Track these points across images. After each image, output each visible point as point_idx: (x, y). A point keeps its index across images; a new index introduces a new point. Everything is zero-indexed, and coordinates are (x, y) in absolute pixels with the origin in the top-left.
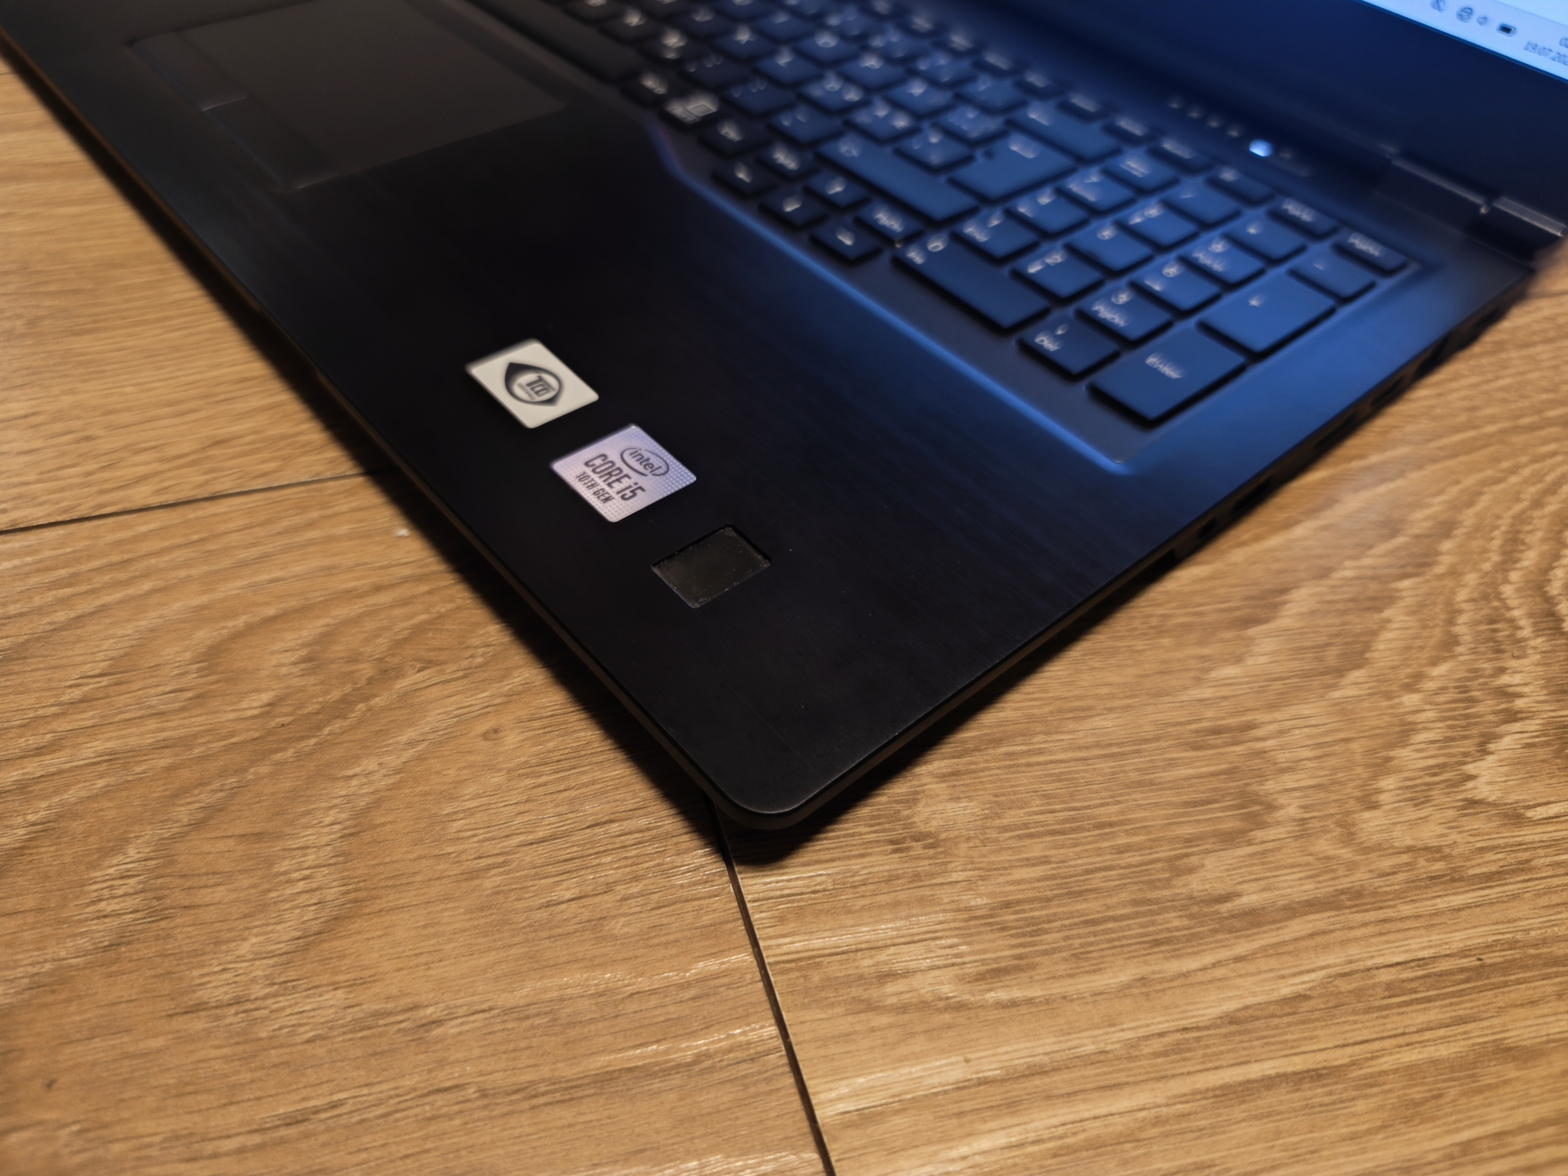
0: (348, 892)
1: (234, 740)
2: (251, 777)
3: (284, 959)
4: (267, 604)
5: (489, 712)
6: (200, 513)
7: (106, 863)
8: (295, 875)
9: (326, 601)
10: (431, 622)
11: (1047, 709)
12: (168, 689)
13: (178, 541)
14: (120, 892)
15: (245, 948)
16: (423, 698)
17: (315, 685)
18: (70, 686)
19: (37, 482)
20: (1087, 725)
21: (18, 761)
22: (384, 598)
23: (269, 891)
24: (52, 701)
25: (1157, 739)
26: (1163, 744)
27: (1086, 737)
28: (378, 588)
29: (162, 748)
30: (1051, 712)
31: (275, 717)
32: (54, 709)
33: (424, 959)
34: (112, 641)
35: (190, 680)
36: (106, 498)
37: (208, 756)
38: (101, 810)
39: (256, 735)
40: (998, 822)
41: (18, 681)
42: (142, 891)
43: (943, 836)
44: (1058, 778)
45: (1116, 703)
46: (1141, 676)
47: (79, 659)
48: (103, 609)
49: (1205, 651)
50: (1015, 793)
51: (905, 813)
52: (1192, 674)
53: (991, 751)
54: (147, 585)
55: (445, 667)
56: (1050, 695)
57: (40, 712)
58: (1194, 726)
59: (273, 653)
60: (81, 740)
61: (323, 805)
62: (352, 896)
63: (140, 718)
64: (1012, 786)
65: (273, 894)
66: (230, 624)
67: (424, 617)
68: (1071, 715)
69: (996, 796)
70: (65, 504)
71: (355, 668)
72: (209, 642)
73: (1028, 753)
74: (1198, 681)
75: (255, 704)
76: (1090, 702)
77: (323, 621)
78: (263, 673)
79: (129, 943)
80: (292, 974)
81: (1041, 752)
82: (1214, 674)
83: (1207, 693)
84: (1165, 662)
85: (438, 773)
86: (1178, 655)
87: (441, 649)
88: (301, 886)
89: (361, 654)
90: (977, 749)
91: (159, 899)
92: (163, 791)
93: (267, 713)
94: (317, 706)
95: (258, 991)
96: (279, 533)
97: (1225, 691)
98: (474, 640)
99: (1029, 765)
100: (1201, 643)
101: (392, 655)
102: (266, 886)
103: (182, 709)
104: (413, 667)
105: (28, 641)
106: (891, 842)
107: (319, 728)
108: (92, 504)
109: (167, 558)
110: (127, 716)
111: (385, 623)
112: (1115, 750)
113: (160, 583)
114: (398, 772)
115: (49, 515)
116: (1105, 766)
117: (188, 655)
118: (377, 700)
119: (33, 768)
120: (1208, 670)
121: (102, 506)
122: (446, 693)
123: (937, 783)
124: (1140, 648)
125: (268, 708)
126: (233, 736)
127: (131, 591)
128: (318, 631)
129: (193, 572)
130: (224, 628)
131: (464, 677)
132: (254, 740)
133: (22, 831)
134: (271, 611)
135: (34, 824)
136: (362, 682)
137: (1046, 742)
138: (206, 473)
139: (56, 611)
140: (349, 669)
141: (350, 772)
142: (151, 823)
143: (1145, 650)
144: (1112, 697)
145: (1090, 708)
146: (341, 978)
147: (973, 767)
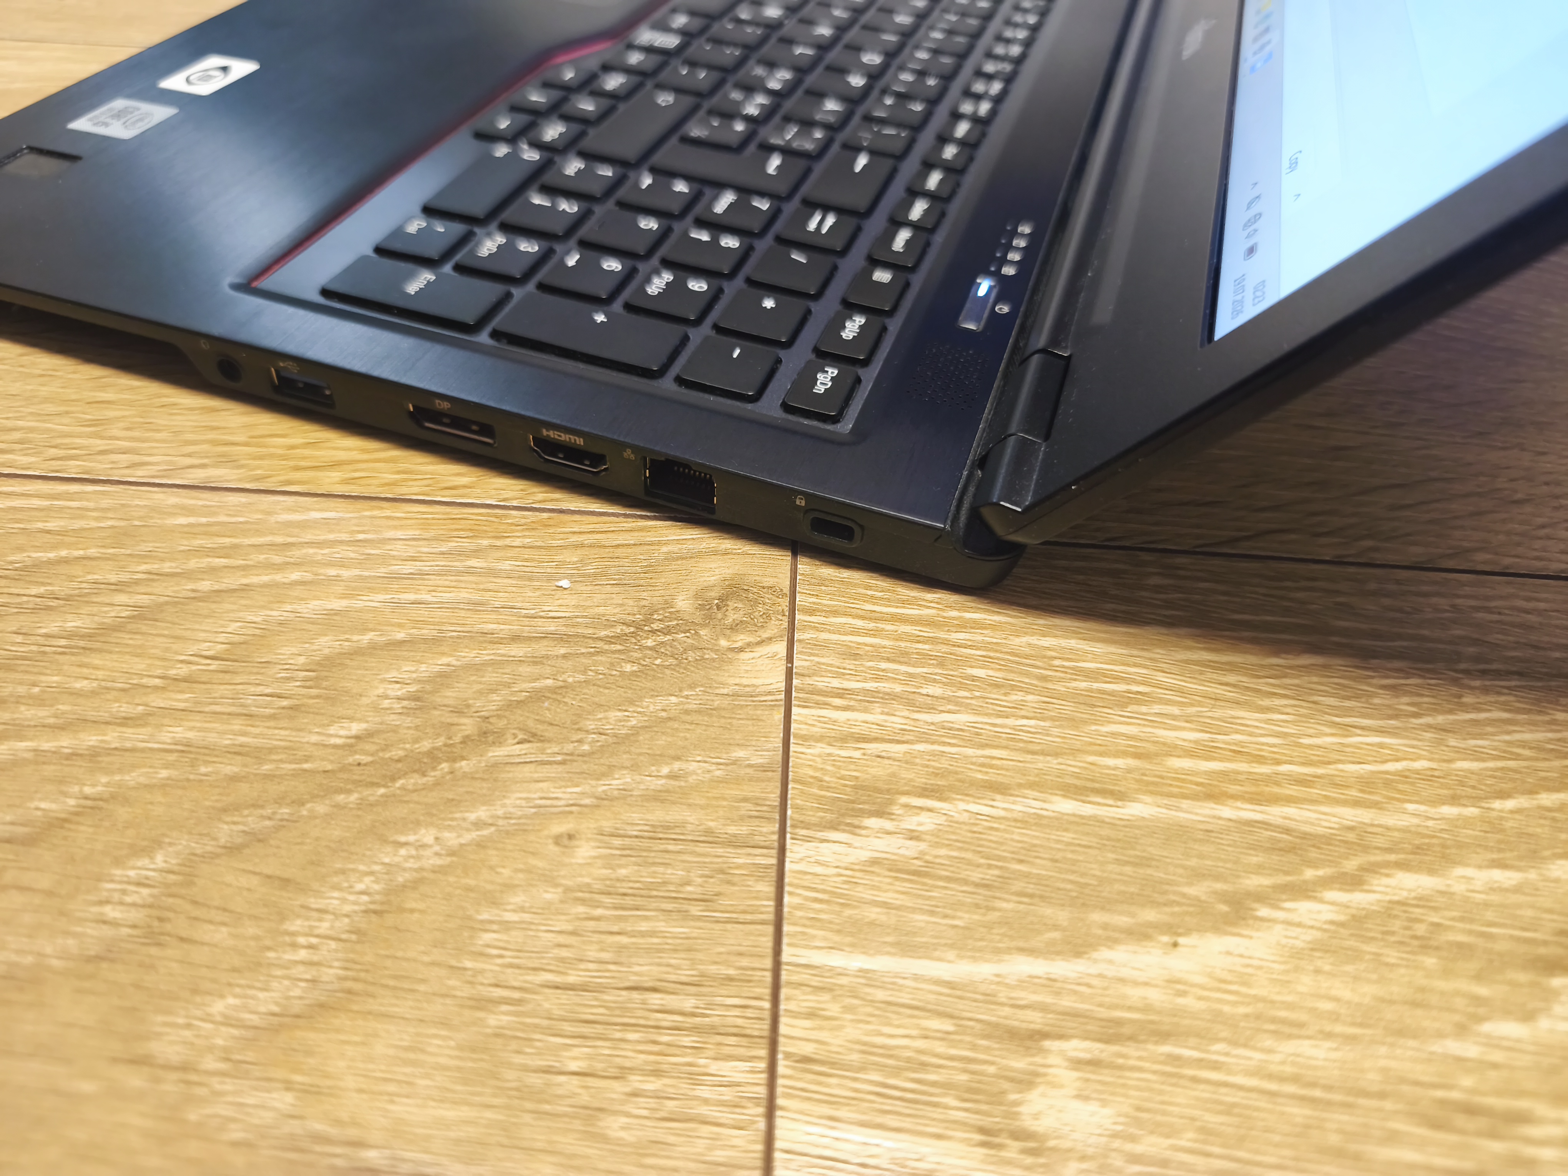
0: (345, 979)
1: (306, 766)
2: (305, 813)
3: (250, 1034)
4: (400, 625)
5: (571, 812)
6: (376, 513)
7: (131, 863)
8: (302, 940)
9: (458, 637)
10: (554, 690)
11: (1242, 1010)
12: (268, 691)
13: (344, 537)
14: (128, 899)
15: (218, 1007)
16: (510, 775)
17: (409, 728)
18: (182, 662)
19: (246, 444)
20: (1289, 1047)
21: (103, 726)
22: (517, 650)
23: (269, 949)
24: (159, 672)
25: (1382, 1095)
26: (1388, 1105)
27: (1283, 1063)
28: (516, 638)
29: (235, 753)
30: (1247, 1016)
31: (356, 752)
32: (157, 682)
33: (392, 1088)
34: (239, 624)
35: (292, 687)
36: (298, 475)
37: (274, 776)
38: (151, 803)
39: (329, 767)
40: (1129, 1147)
41: (139, 642)
42: (151, 906)
43: (1051, 1143)
44: (1229, 1109)
45: (1339, 1028)
46: (1382, 1000)
47: (202, 635)
48: (246, 588)
49: (1483, 991)
50: (1164, 1113)
51: (1013, 1097)
52: (1457, 1018)
53: (1150, 1047)
54: (295, 576)
55: (547, 745)
56: (1253, 992)
57: (145, 681)
58: (1440, 1094)
59: (383, 681)
60: (166, 721)
61: (362, 867)
62: (349, 984)
63: (229, 714)
64: (1163, 1103)
65: (271, 954)
66: (355, 638)
67: (549, 682)
68: (1272, 1027)
69: (1139, 1109)
70: (259, 472)
71: (455, 719)
72: (326, 651)
73: (1200, 1063)
74: (1461, 1031)
75: (342, 733)
76: (1303, 1017)
77: (445, 660)
78: (365, 701)
79: (112, 961)
80: (250, 1056)
81: (1216, 1066)
82: (1487, 1027)
83: (1470, 1050)
84: (1422, 990)
85: (491, 868)
86: (1441, 984)
87: (552, 724)
88: (303, 954)
89: (468, 706)
90: (1132, 1038)
91: (161, 919)
92: (217, 801)
93: (351, 746)
94: (401, 753)
95: (210, 1063)
96: (443, 553)
97: (1497, 1056)
98: (588, 723)
99: (1195, 1080)
100: (1478, 977)
101: (499, 717)
102: (268, 943)
103: (272, 717)
104: (515, 736)
105: (167, 603)
106: (982, 1130)
107: (393, 779)
108: (282, 478)
109: (326, 551)
110: (218, 708)
111: (506, 678)
112: (1317, 1093)
113: (309, 576)
114: (452, 853)
115: (240, 480)
116: (1299, 1112)
117: (302, 660)
118: (464, 763)
119: (112, 737)
120: (1480, 1019)
121: (290, 483)
122: (536, 775)
123: (1066, 1068)
124: (1393, 961)
125: (352, 741)
126: (306, 761)
127: (278, 577)
128: (437, 669)
129: (345, 573)
130: (347, 640)
131: (563, 763)
132: (325, 772)
133: (72, 802)
134: (401, 635)
135: (86, 798)
136: (457, 739)
137: (1227, 1054)
138: (399, 472)
139: (203, 580)
140: (449, 720)
141: (403, 839)
142: (190, 833)
143: (1398, 965)
144: (1335, 1017)
145: (1301, 1025)
146: (298, 1078)
147: (1121, 1061)
